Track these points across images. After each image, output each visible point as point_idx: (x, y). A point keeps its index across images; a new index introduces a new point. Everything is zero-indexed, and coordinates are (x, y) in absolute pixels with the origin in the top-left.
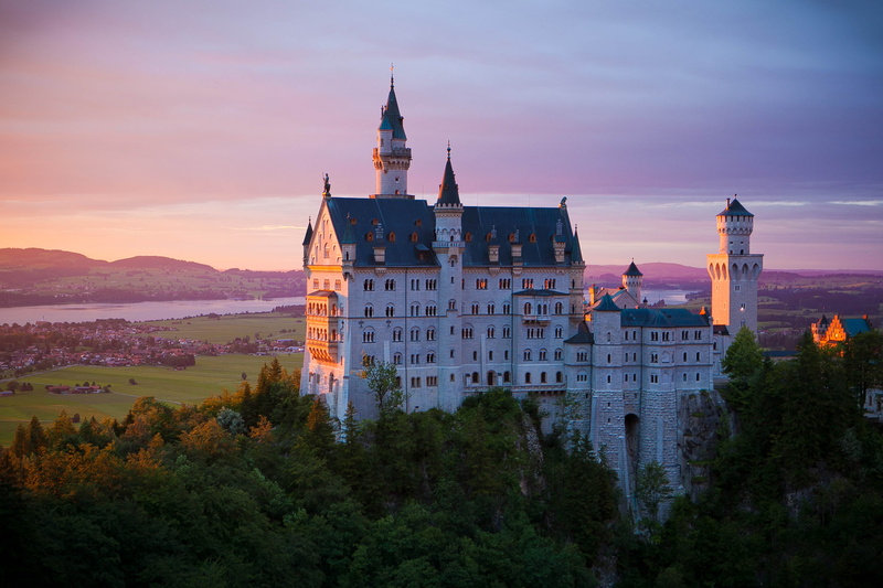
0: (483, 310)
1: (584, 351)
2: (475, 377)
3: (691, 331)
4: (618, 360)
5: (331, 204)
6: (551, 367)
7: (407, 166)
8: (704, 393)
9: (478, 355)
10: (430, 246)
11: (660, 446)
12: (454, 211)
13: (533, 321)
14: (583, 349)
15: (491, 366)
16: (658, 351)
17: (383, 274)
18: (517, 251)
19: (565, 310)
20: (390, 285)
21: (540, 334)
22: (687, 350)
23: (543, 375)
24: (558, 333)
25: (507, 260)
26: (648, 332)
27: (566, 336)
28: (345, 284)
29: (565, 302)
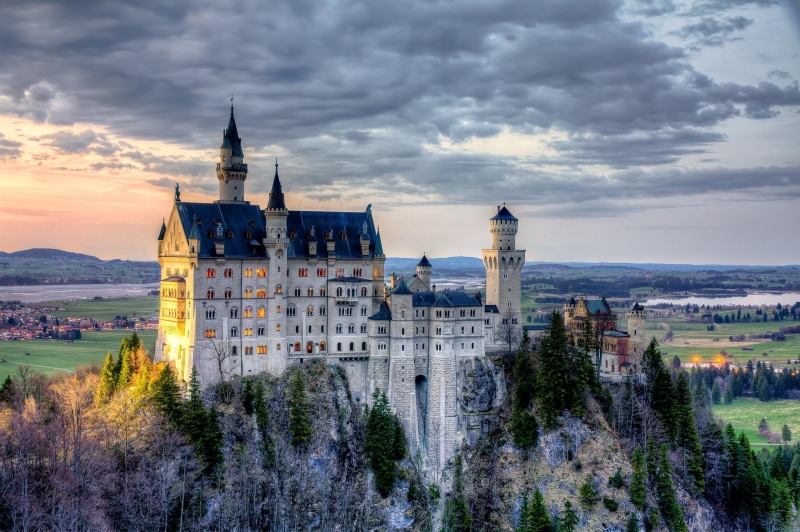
0: (304, 293)
1: (384, 326)
2: (298, 346)
3: (468, 310)
4: (410, 332)
5: (181, 208)
6: (358, 338)
7: (244, 178)
8: (477, 359)
9: (300, 329)
10: (261, 242)
11: (443, 401)
12: (281, 215)
13: (343, 302)
14: (383, 324)
15: (311, 337)
16: (441, 325)
17: (223, 264)
18: (331, 246)
19: (370, 293)
20: (229, 273)
21: (349, 312)
22: (464, 324)
23: (352, 345)
24: (364, 311)
25: (323, 253)
26: (434, 310)
27: (369, 313)
28: (191, 272)
29: (369, 287)
